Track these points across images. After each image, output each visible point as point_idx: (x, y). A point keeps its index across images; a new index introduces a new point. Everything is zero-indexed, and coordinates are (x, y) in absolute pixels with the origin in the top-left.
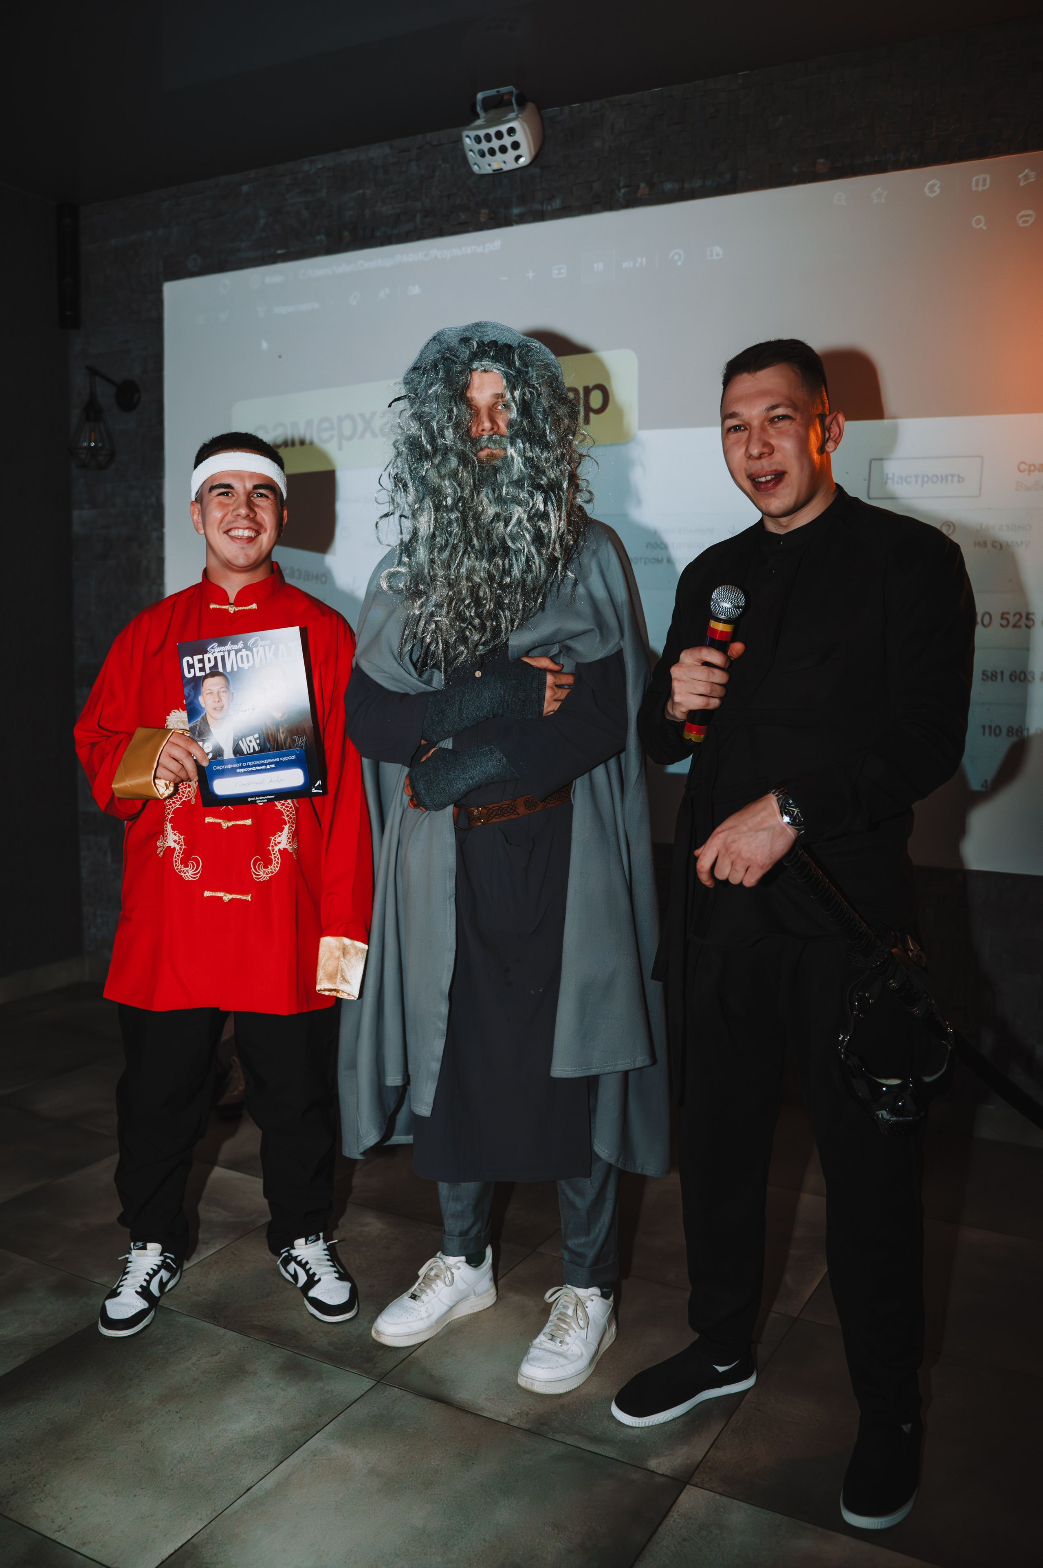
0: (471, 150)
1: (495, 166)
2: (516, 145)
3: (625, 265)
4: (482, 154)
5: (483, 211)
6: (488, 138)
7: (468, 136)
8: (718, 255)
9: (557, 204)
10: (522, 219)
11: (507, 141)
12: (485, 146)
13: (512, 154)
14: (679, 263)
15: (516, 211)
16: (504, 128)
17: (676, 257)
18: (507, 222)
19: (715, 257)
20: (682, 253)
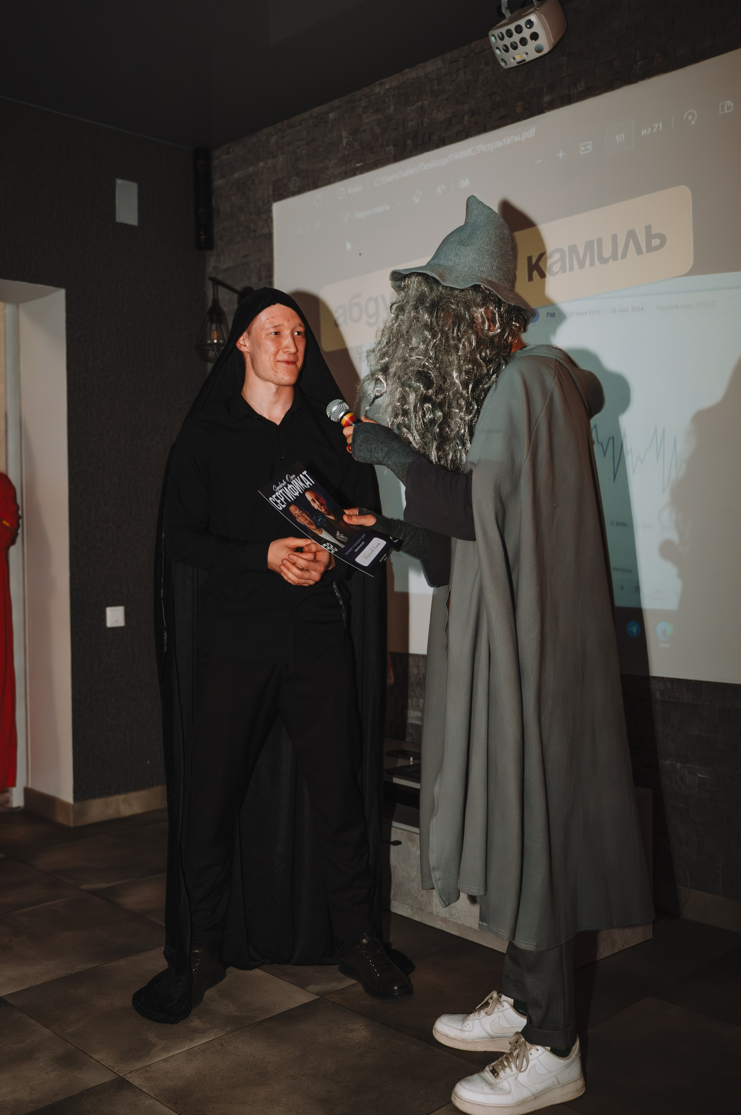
0: (497, 48)
1: (518, 59)
2: (535, 36)
3: (644, 132)
4: (507, 50)
5: (519, 104)
6: (510, 34)
7: (493, 35)
8: (729, 108)
9: (582, 86)
10: (552, 106)
11: (526, 33)
12: (507, 41)
13: (532, 44)
14: (693, 123)
15: (547, 99)
16: (522, 22)
17: (690, 118)
18: (540, 110)
19: (726, 111)
20: (695, 112)
